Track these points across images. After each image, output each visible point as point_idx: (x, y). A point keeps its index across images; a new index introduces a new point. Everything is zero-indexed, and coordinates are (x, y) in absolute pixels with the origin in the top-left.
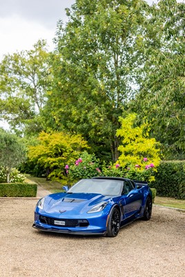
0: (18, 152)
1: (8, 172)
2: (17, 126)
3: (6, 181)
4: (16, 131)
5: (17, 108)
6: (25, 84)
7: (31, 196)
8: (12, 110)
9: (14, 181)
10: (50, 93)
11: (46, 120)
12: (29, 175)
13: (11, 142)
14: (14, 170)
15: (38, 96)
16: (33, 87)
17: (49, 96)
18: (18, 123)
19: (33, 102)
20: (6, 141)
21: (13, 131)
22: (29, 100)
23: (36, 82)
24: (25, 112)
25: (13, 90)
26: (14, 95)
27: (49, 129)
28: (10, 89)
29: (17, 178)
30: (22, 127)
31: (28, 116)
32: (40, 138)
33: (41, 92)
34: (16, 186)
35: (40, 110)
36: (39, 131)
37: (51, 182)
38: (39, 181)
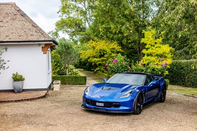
0: (73, 55)
1: (67, 68)
2: (74, 37)
3: (66, 74)
4: (73, 40)
5: (74, 24)
6: (79, 8)
7: (82, 84)
8: (70, 26)
9: (71, 74)
10: (96, 14)
11: (94, 33)
12: (82, 69)
13: (69, 48)
14: (71, 66)
15: (88, 16)
16: (85, 10)
17: (95, 16)
18: (74, 35)
19: (85, 20)
20: (65, 47)
21: (71, 40)
22: (82, 19)
23: (86, 7)
24: (79, 27)
25: (70, 12)
26: (71, 15)
27: (96, 38)
28: (68, 11)
29: (73, 72)
30: (77, 38)
31: (81, 30)
32: (89, 44)
33: (90, 13)
34: (72, 77)
35: (89, 26)
36: (88, 40)
37: (96, 74)
38: (89, 73)
